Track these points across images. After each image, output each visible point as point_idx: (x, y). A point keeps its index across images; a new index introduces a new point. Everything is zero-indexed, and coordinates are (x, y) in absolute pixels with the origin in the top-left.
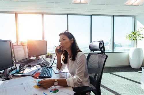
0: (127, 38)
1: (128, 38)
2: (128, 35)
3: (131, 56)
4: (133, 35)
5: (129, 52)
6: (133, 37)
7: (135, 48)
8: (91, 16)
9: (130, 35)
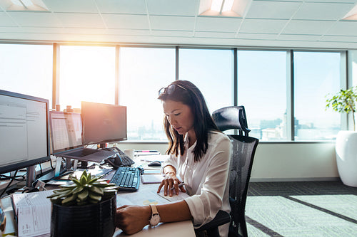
0: (328, 105)
1: (331, 105)
2: (331, 97)
3: (340, 154)
4: (345, 98)
5: (335, 143)
6: (344, 104)
7: (351, 132)
8: (235, 50)
9: (335, 98)
